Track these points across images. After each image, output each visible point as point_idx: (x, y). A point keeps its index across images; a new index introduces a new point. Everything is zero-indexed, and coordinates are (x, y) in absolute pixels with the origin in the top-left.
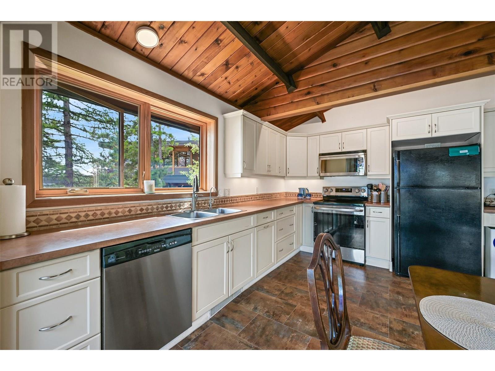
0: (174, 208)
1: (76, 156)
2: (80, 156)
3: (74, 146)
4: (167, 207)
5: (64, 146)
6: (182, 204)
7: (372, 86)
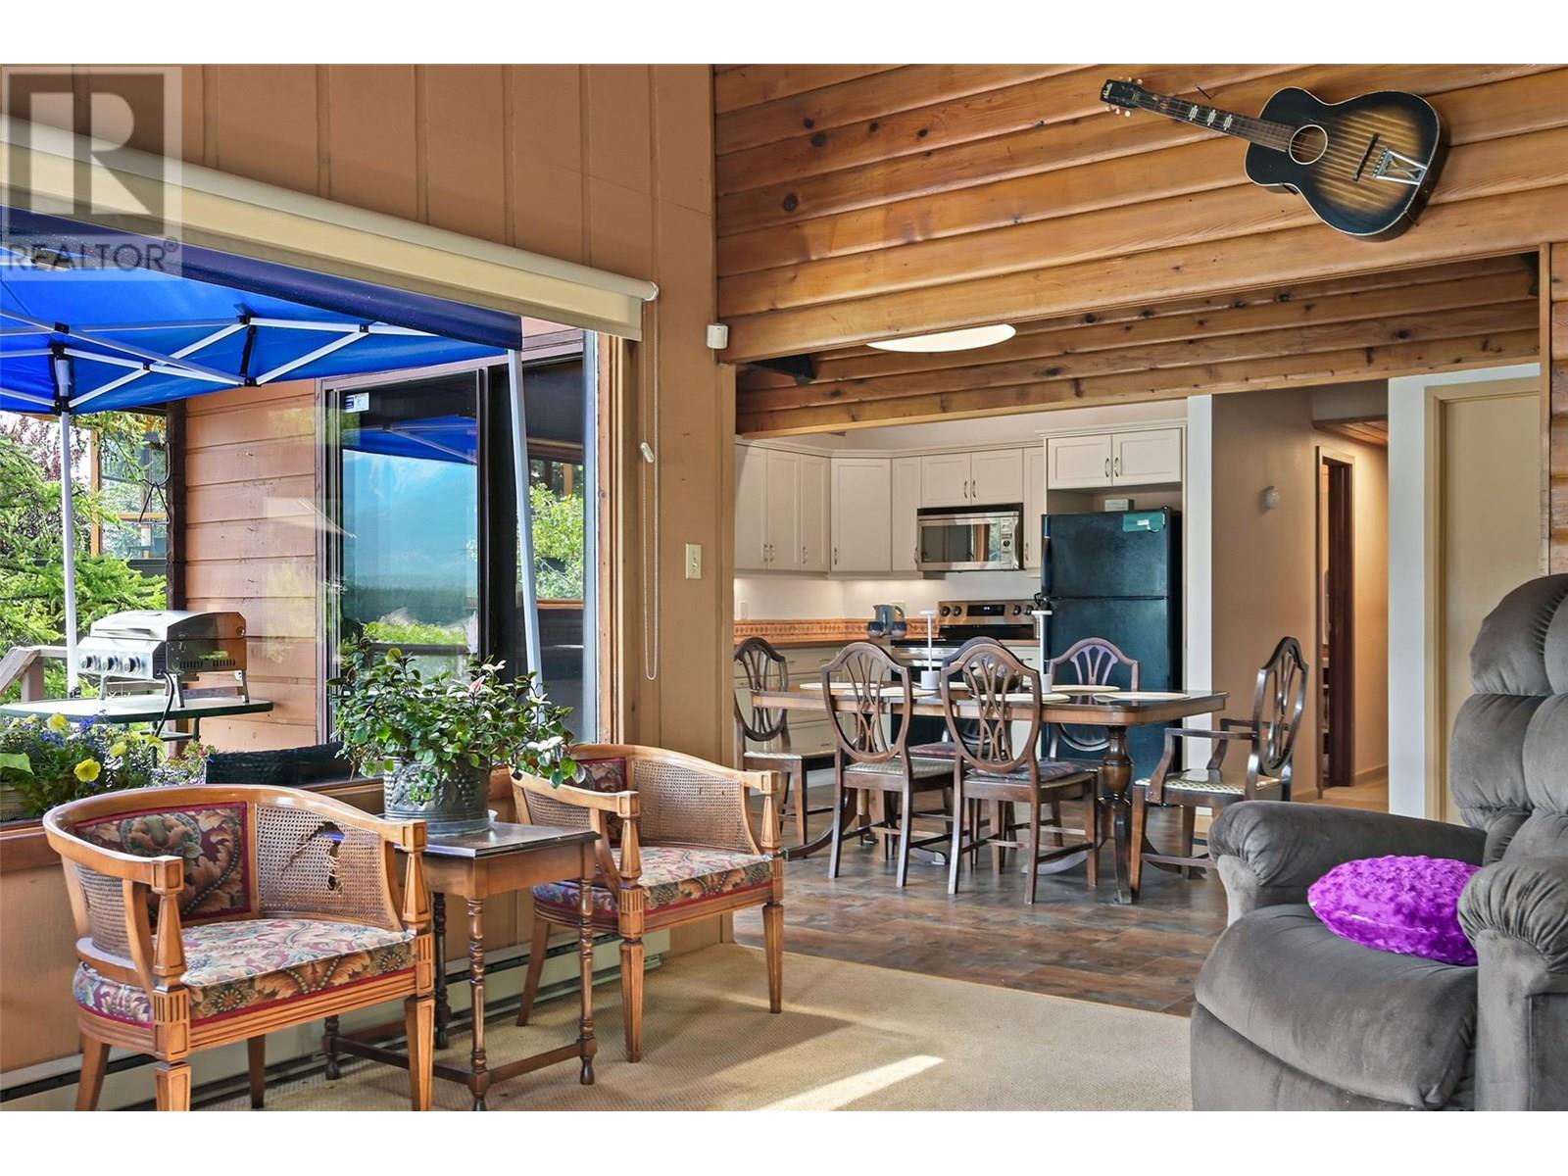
7: (937, 399)
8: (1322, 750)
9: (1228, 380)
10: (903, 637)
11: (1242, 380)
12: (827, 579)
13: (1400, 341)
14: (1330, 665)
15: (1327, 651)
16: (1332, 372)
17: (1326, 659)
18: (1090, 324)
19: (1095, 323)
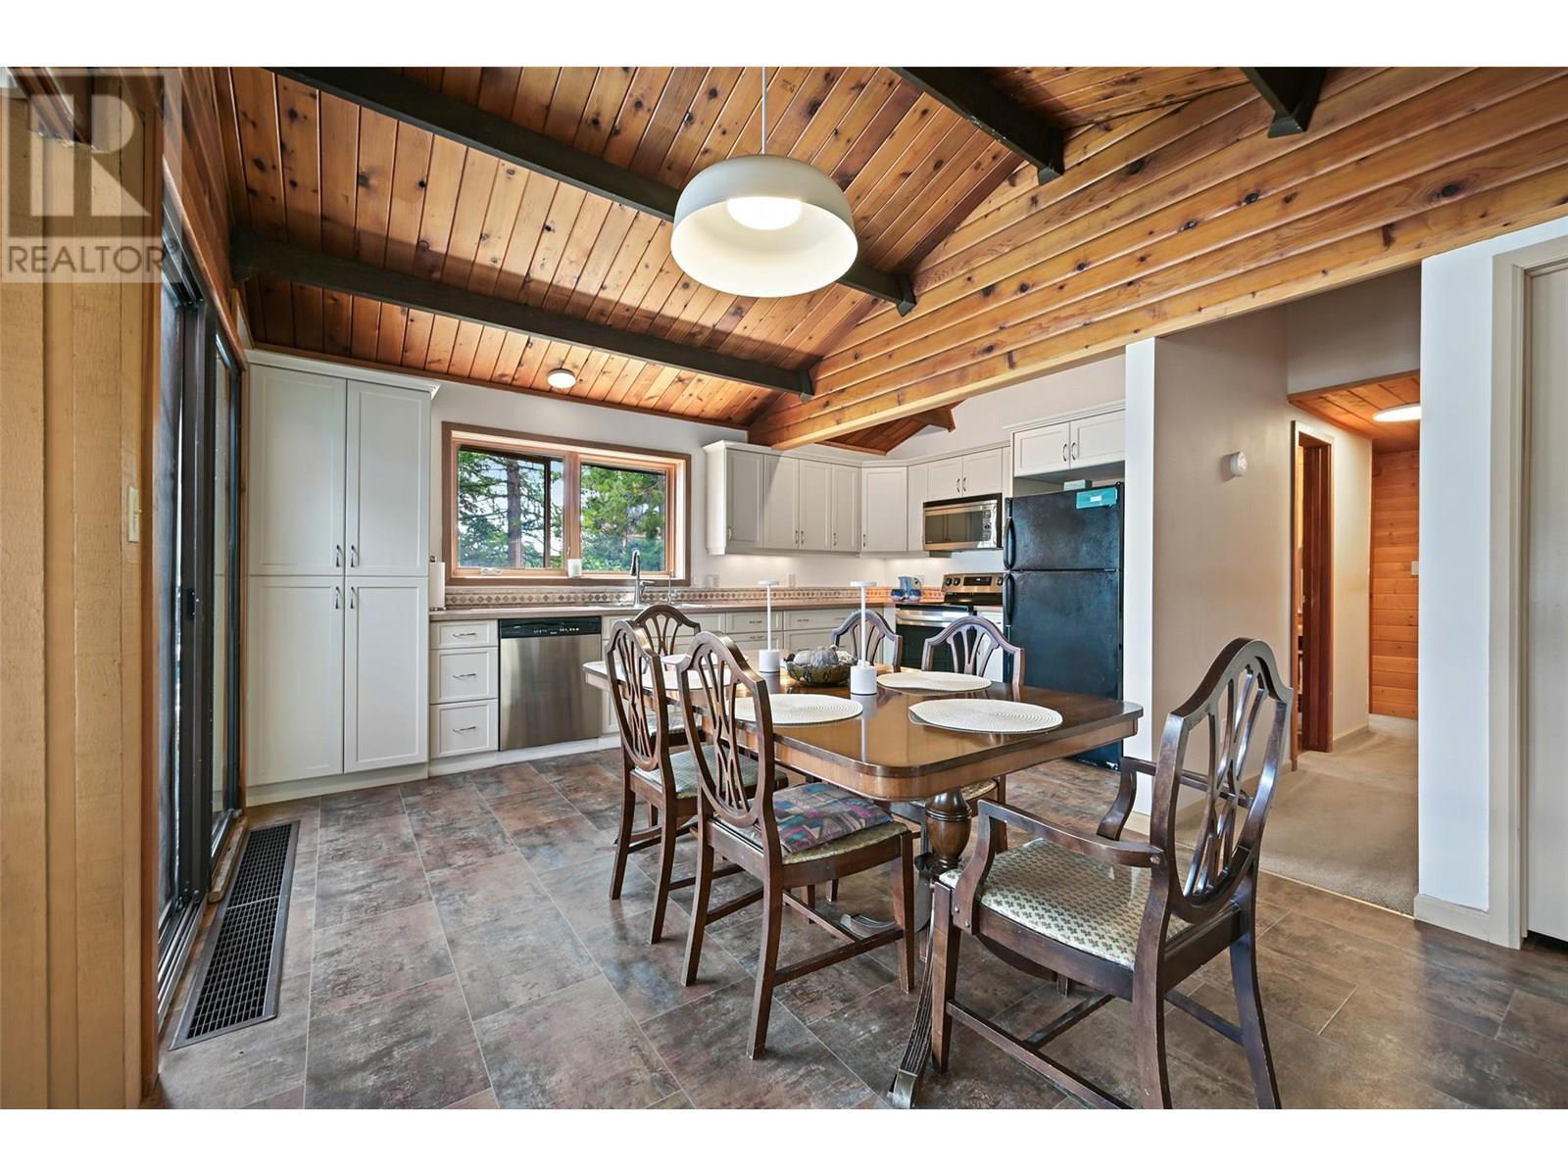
0: (608, 600)
1: (526, 512)
2: (534, 513)
3: (525, 491)
4: (597, 597)
5: (506, 493)
6: (622, 594)
7: (895, 395)
8: (1297, 710)
9: (1175, 317)
10: (918, 600)
11: (1192, 312)
12: (858, 557)
13: (1445, 201)
14: (1304, 633)
15: (1301, 619)
16: (1324, 272)
17: (1300, 627)
18: (1024, 294)
19: (1029, 292)
